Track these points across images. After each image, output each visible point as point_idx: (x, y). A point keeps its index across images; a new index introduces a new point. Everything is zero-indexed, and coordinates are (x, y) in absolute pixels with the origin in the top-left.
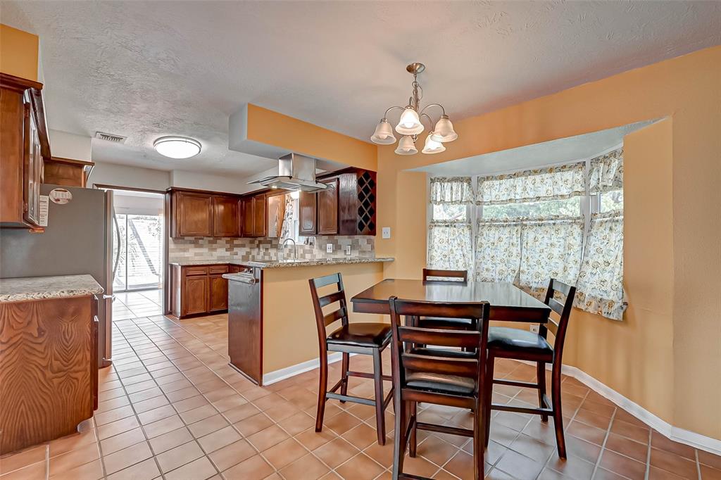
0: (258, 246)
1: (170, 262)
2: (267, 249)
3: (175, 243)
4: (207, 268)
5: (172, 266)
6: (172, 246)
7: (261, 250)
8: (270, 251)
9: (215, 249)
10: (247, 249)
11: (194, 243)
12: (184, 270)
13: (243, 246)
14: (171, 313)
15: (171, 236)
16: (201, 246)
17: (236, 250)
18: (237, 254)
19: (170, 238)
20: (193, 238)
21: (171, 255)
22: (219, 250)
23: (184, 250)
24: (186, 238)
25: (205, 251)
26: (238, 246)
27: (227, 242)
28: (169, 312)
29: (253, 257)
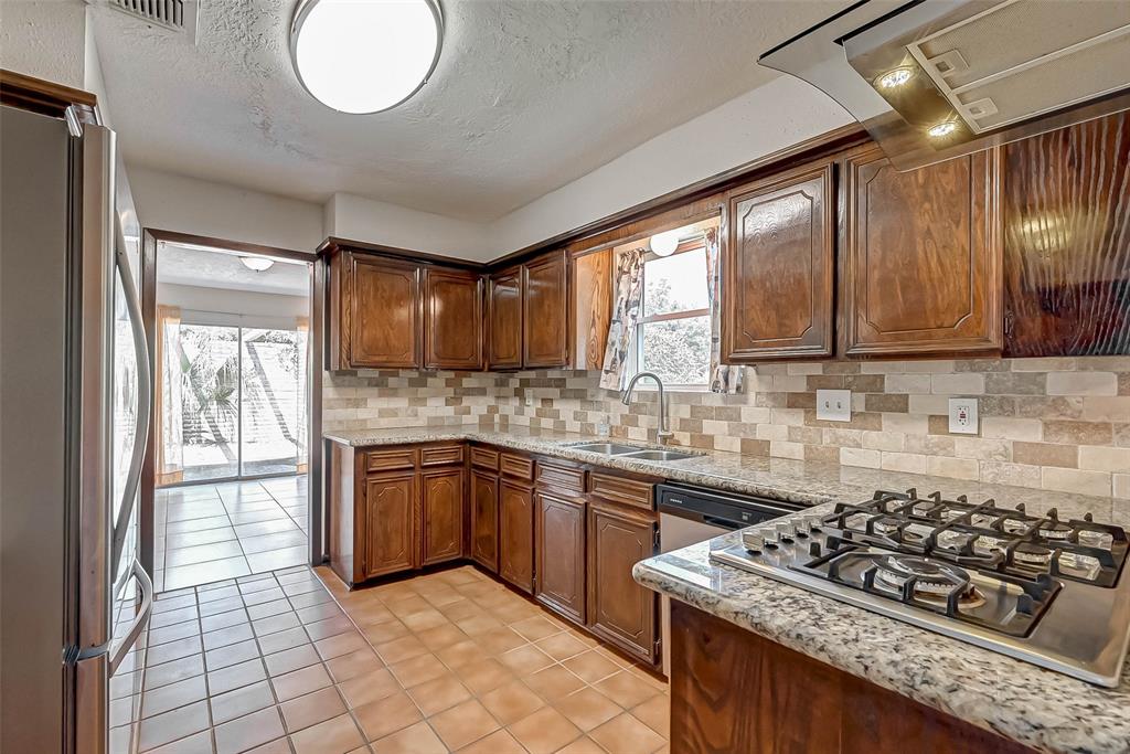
0: (519, 393)
1: (326, 432)
2: (547, 401)
3: (336, 385)
4: (415, 450)
5: (329, 442)
6: (329, 392)
7: (530, 402)
8: (556, 406)
9: (422, 401)
10: (490, 400)
11: (376, 386)
12: (361, 456)
13: (482, 392)
14: (327, 561)
15: (328, 368)
16: (394, 393)
17: (466, 401)
18: (469, 413)
19: (325, 374)
20: (375, 373)
21: (326, 414)
22: (431, 403)
23: (357, 403)
24: (361, 373)
25: (401, 403)
26: (470, 392)
27: (448, 383)
28: (323, 559)
29: (505, 418)
